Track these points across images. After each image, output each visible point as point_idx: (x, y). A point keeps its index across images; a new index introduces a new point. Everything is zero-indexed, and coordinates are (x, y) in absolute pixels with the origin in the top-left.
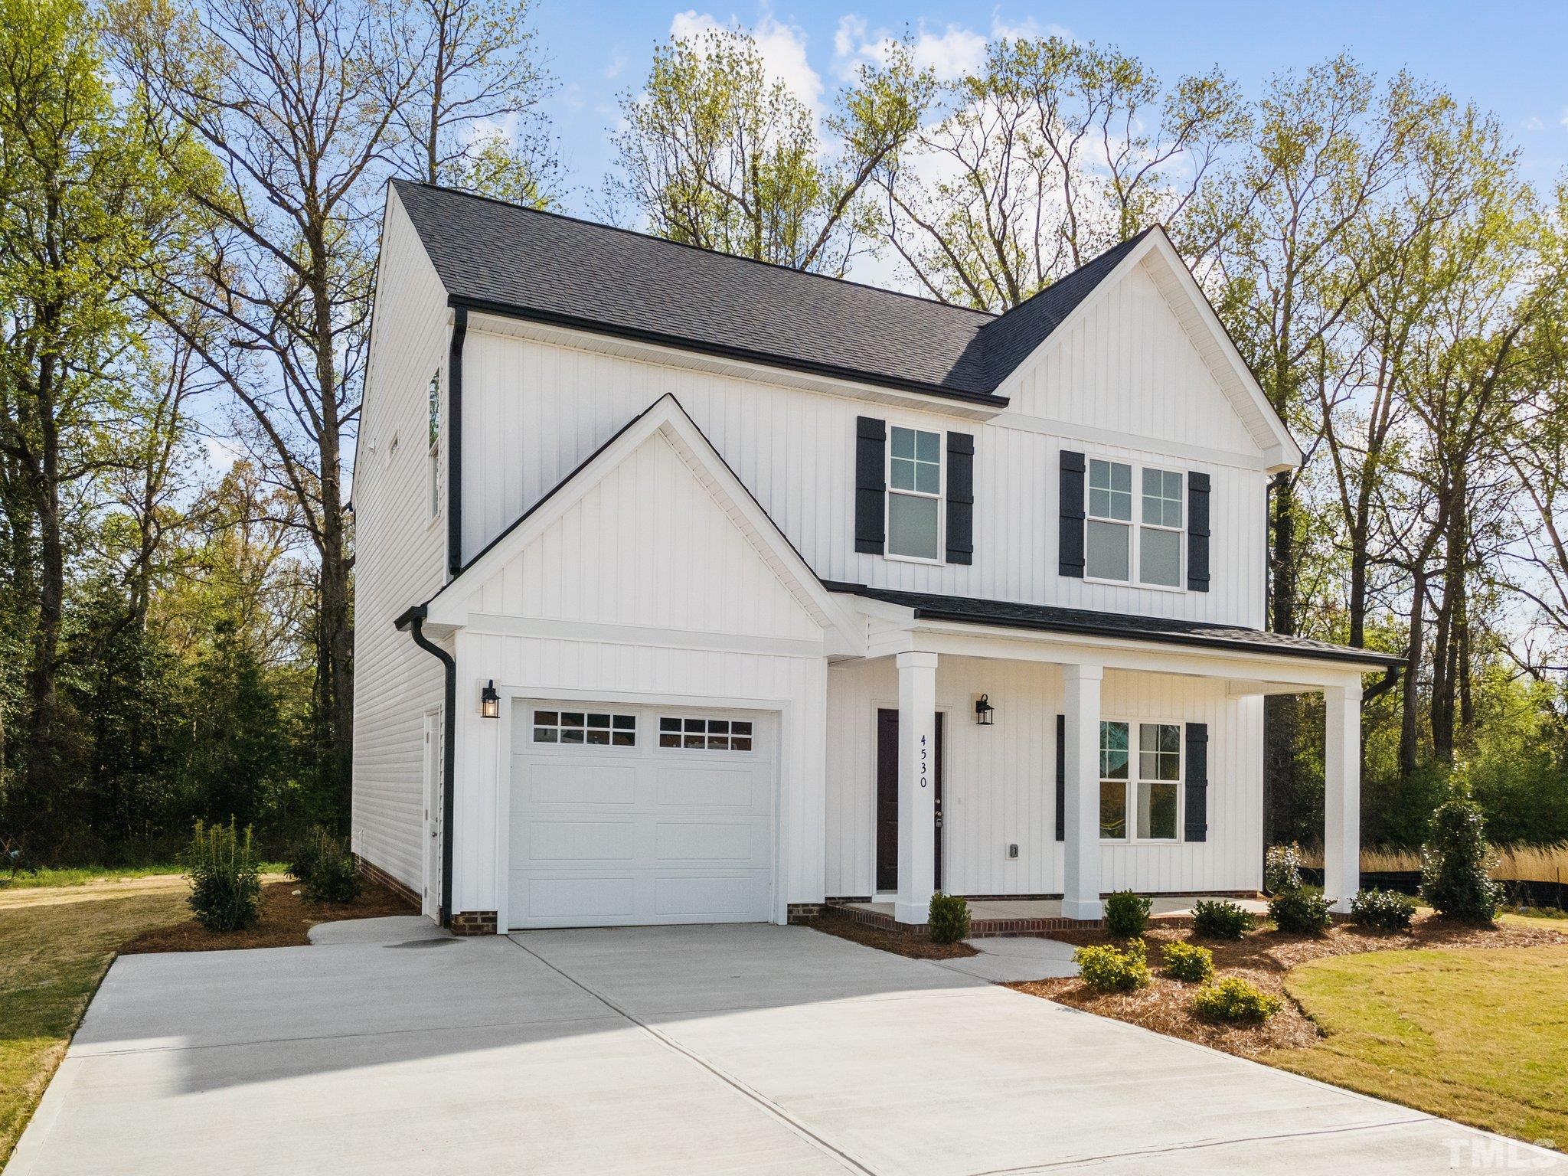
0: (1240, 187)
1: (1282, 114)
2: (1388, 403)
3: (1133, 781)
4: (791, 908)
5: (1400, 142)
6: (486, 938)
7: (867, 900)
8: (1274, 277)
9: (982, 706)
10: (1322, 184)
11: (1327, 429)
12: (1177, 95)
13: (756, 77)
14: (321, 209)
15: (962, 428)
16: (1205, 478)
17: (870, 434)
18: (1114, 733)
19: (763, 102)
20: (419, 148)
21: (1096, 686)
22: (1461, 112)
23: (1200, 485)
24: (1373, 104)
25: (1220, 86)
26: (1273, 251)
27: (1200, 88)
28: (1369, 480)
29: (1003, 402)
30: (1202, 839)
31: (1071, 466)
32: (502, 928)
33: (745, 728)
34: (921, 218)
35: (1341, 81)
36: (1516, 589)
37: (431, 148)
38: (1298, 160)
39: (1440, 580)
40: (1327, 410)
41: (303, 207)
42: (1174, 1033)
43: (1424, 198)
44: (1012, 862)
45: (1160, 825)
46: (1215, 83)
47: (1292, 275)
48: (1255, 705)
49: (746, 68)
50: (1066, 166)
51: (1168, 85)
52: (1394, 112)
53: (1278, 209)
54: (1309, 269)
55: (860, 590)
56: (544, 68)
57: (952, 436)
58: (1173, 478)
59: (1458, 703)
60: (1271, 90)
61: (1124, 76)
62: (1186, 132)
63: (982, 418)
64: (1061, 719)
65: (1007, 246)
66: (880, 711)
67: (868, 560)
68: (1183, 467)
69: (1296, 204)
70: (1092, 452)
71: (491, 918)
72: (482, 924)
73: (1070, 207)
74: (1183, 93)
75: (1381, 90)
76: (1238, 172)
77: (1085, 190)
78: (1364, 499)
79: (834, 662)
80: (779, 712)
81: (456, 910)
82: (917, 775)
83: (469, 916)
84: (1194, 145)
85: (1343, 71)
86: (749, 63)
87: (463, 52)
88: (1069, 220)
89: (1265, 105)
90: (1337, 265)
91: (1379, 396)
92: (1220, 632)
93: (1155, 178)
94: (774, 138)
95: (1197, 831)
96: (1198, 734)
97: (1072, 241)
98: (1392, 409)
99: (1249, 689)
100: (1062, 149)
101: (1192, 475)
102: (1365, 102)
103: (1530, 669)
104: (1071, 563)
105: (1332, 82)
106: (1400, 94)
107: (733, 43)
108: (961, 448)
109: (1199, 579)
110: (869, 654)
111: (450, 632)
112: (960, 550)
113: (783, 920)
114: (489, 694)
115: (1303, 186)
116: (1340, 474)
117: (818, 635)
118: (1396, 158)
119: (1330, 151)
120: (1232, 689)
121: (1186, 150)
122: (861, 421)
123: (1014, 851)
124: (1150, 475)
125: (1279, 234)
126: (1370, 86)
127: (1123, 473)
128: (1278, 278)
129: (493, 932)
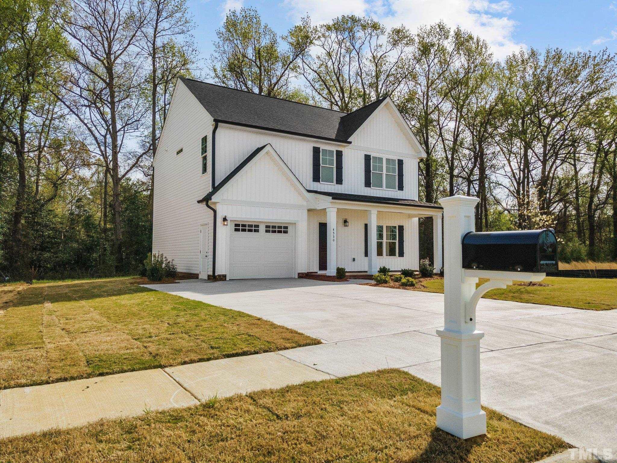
0: (411, 61)
1: (423, 39)
2: (459, 127)
3: (385, 240)
4: (299, 274)
5: (458, 49)
6: (223, 282)
7: (317, 272)
8: (423, 88)
9: (345, 221)
10: (436, 61)
11: (441, 135)
12: (391, 33)
13: (258, 23)
14: (113, 60)
15: (340, 149)
16: (402, 161)
17: (316, 151)
18: (380, 229)
19: (261, 31)
20: (149, 44)
21: (375, 216)
22: (475, 40)
23: (401, 162)
24: (450, 38)
25: (404, 31)
26: (422, 80)
27: (398, 32)
28: (454, 150)
29: (350, 143)
30: (403, 256)
31: (367, 158)
32: (228, 279)
33: (286, 228)
34: (312, 68)
35: (440, 30)
36: (501, 185)
37: (154, 44)
38: (430, 53)
39: (477, 182)
40: (440, 129)
41: (105, 59)
42: (396, 288)
43: (466, 66)
44: (353, 263)
45: (392, 253)
46: (403, 30)
47: (428, 88)
48: (416, 220)
49: (255, 20)
50: (358, 54)
51: (389, 30)
52: (457, 39)
53: (424, 67)
54: (434, 86)
55: (316, 192)
56: (191, 19)
57: (337, 151)
58: (393, 161)
59: (484, 221)
60: (420, 31)
61: (375, 27)
62: (395, 43)
63: (345, 146)
64: (366, 225)
65: (340, 78)
66: (320, 223)
67: (316, 184)
68: (396, 158)
69: (429, 66)
70: (373, 155)
71: (225, 276)
72: (223, 278)
73: (359, 65)
74: (393, 32)
75: (452, 33)
76: (410, 56)
77: (364, 60)
78: (452, 157)
79: (309, 210)
80: (295, 224)
81: (216, 274)
82: (332, 238)
83: (219, 276)
84: (397, 47)
85: (441, 27)
86: (256, 18)
87: (164, 14)
88: (359, 70)
89: (418, 35)
90: (441, 85)
91: (456, 125)
92: (406, 201)
93: (385, 57)
94: (265, 42)
95: (401, 254)
96: (401, 228)
97: (361, 76)
98: (460, 130)
99: (414, 216)
100: (356, 47)
101: (399, 160)
102: (448, 36)
103: (507, 210)
104: (368, 184)
105: (438, 30)
106: (458, 34)
107: (250, 12)
108: (339, 154)
109: (401, 188)
110: (318, 208)
111: (215, 203)
112: (339, 181)
113: (297, 277)
114: (225, 219)
115: (431, 61)
116: (445, 149)
117: (305, 203)
118: (458, 53)
119: (438, 50)
120: (410, 216)
121: (395, 49)
122: (314, 148)
123: (354, 260)
124: (388, 160)
125: (424, 75)
126: (449, 32)
127: (381, 159)
128: (424, 89)
129: (225, 280)
